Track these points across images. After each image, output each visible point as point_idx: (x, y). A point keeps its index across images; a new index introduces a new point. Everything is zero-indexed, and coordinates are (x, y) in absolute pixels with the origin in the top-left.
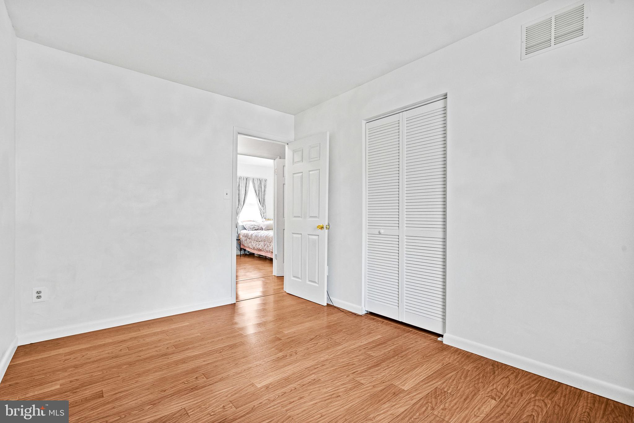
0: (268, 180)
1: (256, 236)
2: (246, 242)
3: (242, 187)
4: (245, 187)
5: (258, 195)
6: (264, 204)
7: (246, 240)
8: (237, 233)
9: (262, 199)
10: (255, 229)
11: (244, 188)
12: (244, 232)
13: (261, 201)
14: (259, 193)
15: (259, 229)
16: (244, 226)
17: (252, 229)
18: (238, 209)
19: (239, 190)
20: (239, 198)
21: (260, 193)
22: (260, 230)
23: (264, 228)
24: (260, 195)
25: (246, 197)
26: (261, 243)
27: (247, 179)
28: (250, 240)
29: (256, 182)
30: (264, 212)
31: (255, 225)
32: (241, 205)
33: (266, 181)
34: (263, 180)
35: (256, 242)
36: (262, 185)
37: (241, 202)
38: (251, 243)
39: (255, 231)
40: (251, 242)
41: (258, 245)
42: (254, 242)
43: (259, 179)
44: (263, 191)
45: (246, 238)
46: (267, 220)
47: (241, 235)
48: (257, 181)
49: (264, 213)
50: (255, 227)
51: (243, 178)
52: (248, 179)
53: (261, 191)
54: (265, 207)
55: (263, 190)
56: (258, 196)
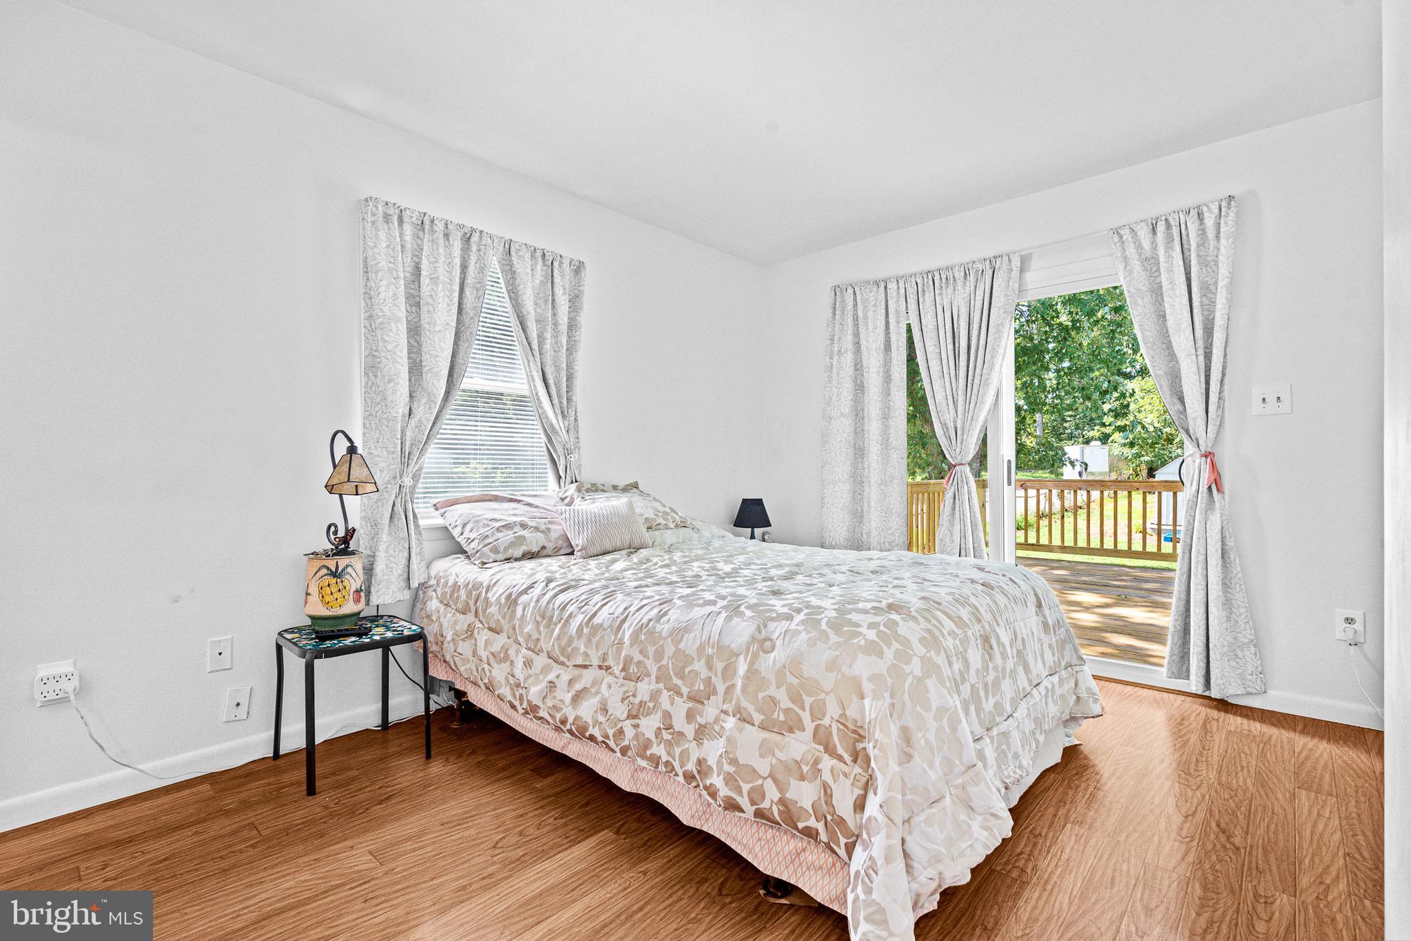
0: (586, 265)
1: (545, 617)
2: (465, 648)
3: (434, 280)
4: (457, 288)
5: (535, 346)
6: (569, 400)
7: (470, 632)
8: (403, 584)
9: (557, 368)
10: (524, 548)
11: (452, 291)
12: (459, 570)
13: (551, 382)
14: (541, 337)
15: (550, 546)
16: (456, 533)
17: (506, 549)
18: (413, 422)
19: (418, 305)
20: (419, 353)
21: (548, 335)
22: (556, 553)
23: (578, 541)
24: (548, 346)
25: (462, 349)
26: (597, 682)
27: (467, 240)
28: (500, 641)
29: (523, 266)
30: (570, 445)
31: (524, 526)
32: (431, 401)
33: (578, 268)
34: (566, 263)
35: (546, 670)
36: (559, 291)
37: (427, 377)
38: (506, 666)
39: (529, 565)
40: (503, 657)
41: (568, 697)
42: (528, 664)
43: (539, 254)
44: (563, 327)
45: (470, 618)
46: (588, 491)
47: (431, 593)
48: (528, 262)
49: (568, 452)
50: (523, 537)
51: (440, 227)
52: (475, 238)
53: (556, 324)
54: (576, 420)
55: (563, 319)
56: (537, 353)
